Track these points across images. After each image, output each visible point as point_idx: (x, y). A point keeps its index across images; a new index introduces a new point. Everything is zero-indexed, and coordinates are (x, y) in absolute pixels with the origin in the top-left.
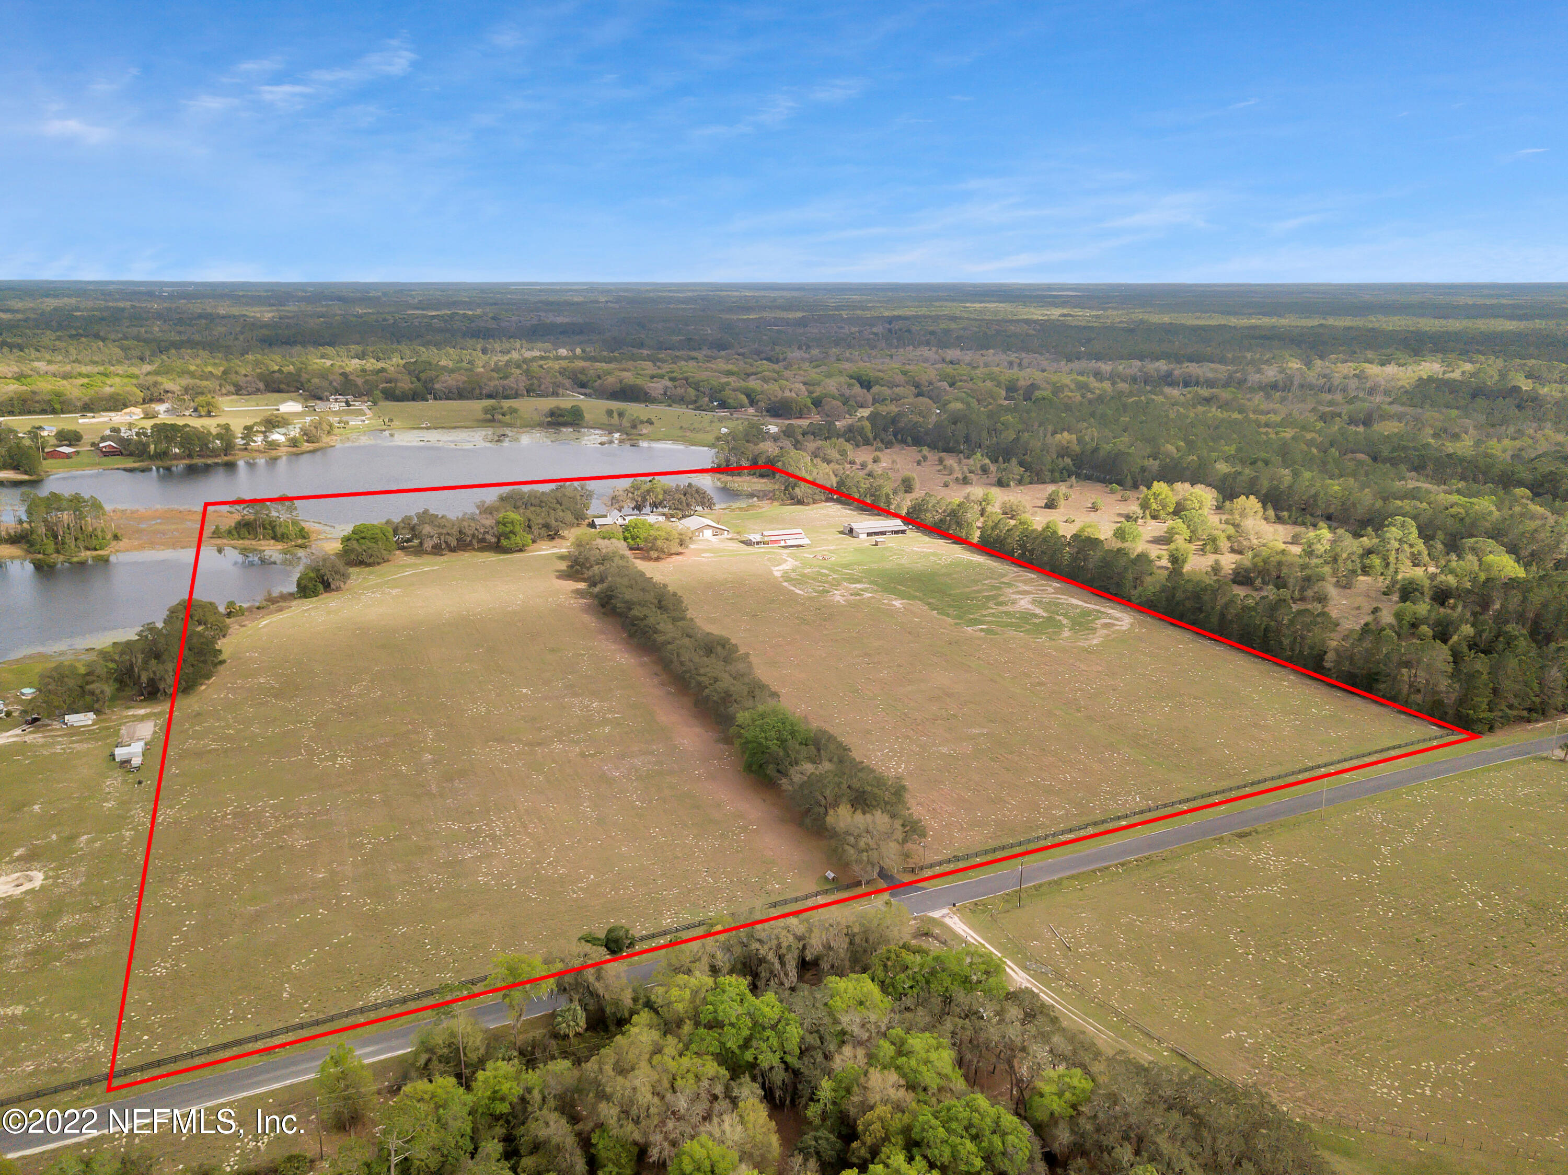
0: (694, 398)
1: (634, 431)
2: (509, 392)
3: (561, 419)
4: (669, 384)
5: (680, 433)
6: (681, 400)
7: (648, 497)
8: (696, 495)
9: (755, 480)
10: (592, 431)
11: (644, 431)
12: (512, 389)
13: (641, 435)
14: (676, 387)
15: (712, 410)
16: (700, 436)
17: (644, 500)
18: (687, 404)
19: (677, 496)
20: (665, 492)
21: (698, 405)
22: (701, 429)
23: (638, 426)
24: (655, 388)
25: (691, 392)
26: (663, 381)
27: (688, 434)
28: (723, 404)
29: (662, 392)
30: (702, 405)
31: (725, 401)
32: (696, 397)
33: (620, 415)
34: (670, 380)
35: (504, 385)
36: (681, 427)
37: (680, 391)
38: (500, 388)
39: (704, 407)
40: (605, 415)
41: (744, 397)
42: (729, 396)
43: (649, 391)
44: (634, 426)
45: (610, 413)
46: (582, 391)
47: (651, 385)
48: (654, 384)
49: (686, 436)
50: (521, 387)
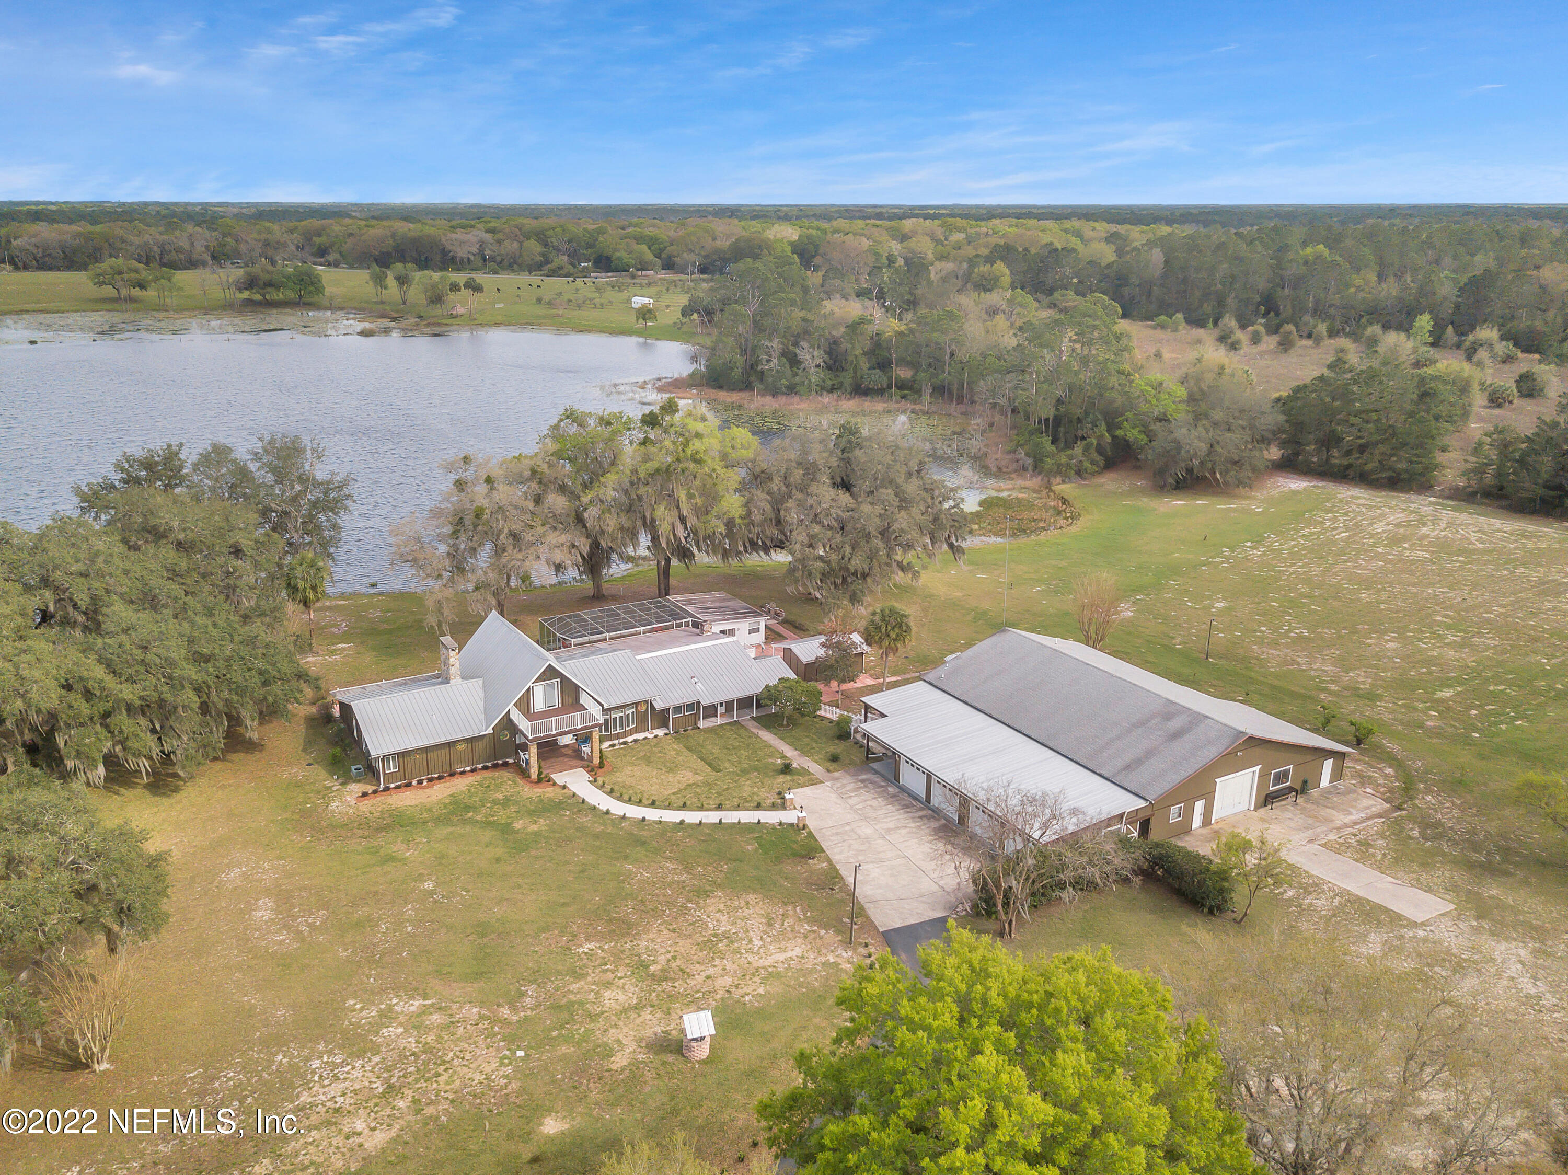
0: (540, 259)
1: (438, 310)
2: (174, 256)
3: (274, 295)
4: (488, 237)
6: (512, 264)
9: (848, 404)
10: (342, 314)
11: (460, 310)
12: (179, 250)
13: (452, 317)
14: (499, 242)
15: (585, 273)
16: (588, 314)
18: (534, 268)
21: (550, 268)
22: (584, 302)
23: (445, 299)
24: (462, 243)
25: (534, 247)
26: (475, 232)
27: (561, 312)
28: (605, 263)
29: (475, 250)
30: (561, 268)
31: (608, 259)
32: (543, 255)
33: (402, 280)
34: (488, 231)
35: (163, 244)
36: (539, 300)
37: (511, 247)
38: (156, 248)
39: (566, 270)
40: (371, 283)
41: (644, 247)
42: (616, 250)
43: (450, 248)
44: (436, 299)
45: (379, 280)
46: (322, 260)
47: (454, 236)
48: (459, 235)
49: (558, 316)
50: (199, 247)
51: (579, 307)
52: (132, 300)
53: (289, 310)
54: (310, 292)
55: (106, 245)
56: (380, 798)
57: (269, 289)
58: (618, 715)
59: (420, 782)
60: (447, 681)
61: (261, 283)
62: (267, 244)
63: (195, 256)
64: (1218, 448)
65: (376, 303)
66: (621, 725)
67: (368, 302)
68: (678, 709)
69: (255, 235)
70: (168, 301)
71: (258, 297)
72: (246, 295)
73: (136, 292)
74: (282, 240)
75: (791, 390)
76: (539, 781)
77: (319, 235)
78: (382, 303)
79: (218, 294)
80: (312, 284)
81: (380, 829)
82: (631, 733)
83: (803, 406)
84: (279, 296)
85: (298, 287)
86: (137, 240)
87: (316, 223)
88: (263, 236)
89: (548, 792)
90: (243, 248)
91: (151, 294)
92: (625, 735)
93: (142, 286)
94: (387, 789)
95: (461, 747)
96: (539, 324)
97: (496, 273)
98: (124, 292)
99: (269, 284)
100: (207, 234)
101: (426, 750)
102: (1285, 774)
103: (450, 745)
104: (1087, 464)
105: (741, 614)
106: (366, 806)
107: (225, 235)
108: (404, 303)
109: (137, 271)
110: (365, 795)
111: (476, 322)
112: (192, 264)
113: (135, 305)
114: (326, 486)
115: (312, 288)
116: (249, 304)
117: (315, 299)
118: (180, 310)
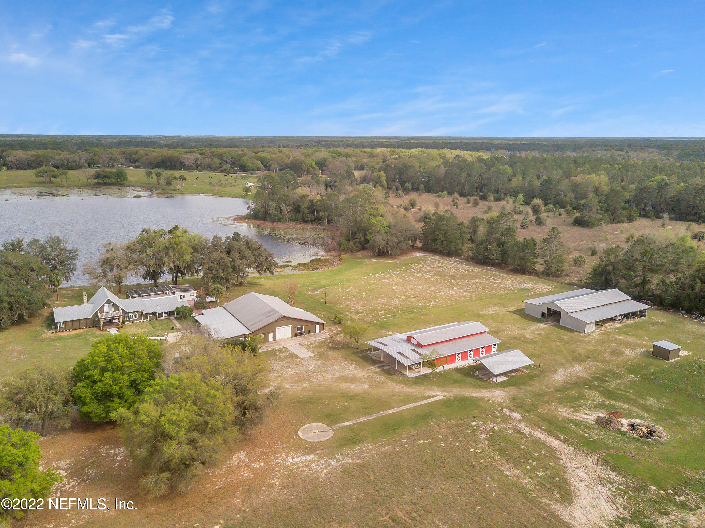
0: (219, 165)
1: (170, 187)
2: (72, 164)
3: (107, 181)
4: (200, 156)
5: (210, 188)
6: (209, 167)
7: (166, 259)
8: (247, 253)
9: (299, 226)
10: (133, 188)
11: (178, 187)
12: (74, 162)
13: (175, 190)
14: (204, 158)
15: (235, 172)
16: (228, 190)
17: (160, 265)
18: (214, 169)
19: (216, 256)
20: (195, 249)
21: (222, 169)
22: (228, 184)
23: (172, 183)
24: (188, 159)
25: (217, 161)
26: (195, 154)
27: (217, 188)
28: (243, 168)
29: (193, 162)
30: (226, 170)
31: (244, 166)
32: (221, 164)
33: (158, 175)
34: (200, 154)
35: (68, 159)
36: (211, 183)
37: (208, 161)
38: (65, 161)
39: (227, 171)
40: (146, 176)
41: (259, 162)
42: (247, 163)
43: (183, 161)
44: (169, 183)
45: (149, 174)
46: (134, 165)
47: (185, 156)
48: (187, 156)
49: (216, 190)
50: (83, 161)
51: (225, 186)
52: (51, 182)
53: (112, 187)
54: (121, 180)
55: (45, 160)
56: (56, 334)
57: (105, 179)
58: (132, 315)
59: (70, 330)
60: (83, 304)
61: (102, 176)
62: (111, 159)
63: (81, 164)
64: (389, 243)
65: (148, 184)
66: (133, 318)
67: (144, 184)
68: (150, 314)
69: (106, 155)
70: (65, 183)
71: (100, 181)
72: (96, 180)
73: (53, 179)
74: (117, 157)
75: (280, 220)
76: (103, 330)
77: (135, 154)
78: (150, 184)
79: (85, 181)
80: (123, 176)
81: (53, 340)
82: (136, 320)
83: (282, 226)
84: (109, 181)
85: (116, 178)
86: (57, 157)
87: (133, 149)
88: (109, 156)
89: (104, 332)
90: (101, 161)
91: (58, 180)
92: (134, 320)
93: (55, 177)
94: (59, 331)
95: (83, 321)
96: (207, 193)
97: (201, 171)
98: (48, 180)
99: (105, 177)
100: (87, 155)
101: (72, 321)
102: (302, 328)
103: (79, 320)
104: (355, 248)
105: (188, 290)
106: (52, 335)
107: (95, 155)
108: (159, 184)
109: (53, 171)
110: (53, 333)
111: (183, 193)
112: (79, 167)
113: (52, 185)
114: (71, 252)
115: (122, 178)
116: (98, 184)
117: (124, 182)
118: (68, 186)
